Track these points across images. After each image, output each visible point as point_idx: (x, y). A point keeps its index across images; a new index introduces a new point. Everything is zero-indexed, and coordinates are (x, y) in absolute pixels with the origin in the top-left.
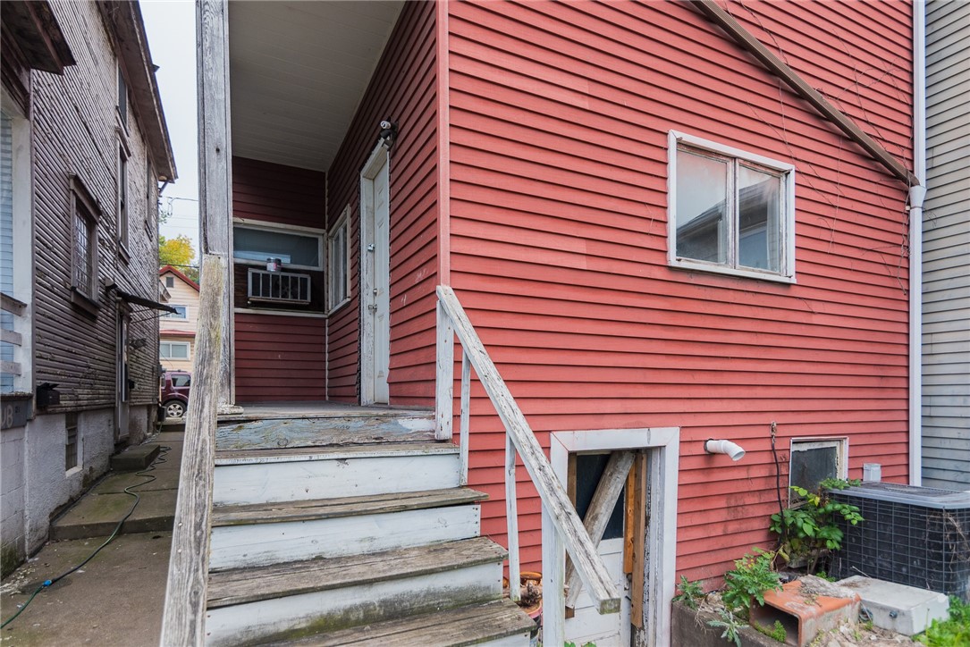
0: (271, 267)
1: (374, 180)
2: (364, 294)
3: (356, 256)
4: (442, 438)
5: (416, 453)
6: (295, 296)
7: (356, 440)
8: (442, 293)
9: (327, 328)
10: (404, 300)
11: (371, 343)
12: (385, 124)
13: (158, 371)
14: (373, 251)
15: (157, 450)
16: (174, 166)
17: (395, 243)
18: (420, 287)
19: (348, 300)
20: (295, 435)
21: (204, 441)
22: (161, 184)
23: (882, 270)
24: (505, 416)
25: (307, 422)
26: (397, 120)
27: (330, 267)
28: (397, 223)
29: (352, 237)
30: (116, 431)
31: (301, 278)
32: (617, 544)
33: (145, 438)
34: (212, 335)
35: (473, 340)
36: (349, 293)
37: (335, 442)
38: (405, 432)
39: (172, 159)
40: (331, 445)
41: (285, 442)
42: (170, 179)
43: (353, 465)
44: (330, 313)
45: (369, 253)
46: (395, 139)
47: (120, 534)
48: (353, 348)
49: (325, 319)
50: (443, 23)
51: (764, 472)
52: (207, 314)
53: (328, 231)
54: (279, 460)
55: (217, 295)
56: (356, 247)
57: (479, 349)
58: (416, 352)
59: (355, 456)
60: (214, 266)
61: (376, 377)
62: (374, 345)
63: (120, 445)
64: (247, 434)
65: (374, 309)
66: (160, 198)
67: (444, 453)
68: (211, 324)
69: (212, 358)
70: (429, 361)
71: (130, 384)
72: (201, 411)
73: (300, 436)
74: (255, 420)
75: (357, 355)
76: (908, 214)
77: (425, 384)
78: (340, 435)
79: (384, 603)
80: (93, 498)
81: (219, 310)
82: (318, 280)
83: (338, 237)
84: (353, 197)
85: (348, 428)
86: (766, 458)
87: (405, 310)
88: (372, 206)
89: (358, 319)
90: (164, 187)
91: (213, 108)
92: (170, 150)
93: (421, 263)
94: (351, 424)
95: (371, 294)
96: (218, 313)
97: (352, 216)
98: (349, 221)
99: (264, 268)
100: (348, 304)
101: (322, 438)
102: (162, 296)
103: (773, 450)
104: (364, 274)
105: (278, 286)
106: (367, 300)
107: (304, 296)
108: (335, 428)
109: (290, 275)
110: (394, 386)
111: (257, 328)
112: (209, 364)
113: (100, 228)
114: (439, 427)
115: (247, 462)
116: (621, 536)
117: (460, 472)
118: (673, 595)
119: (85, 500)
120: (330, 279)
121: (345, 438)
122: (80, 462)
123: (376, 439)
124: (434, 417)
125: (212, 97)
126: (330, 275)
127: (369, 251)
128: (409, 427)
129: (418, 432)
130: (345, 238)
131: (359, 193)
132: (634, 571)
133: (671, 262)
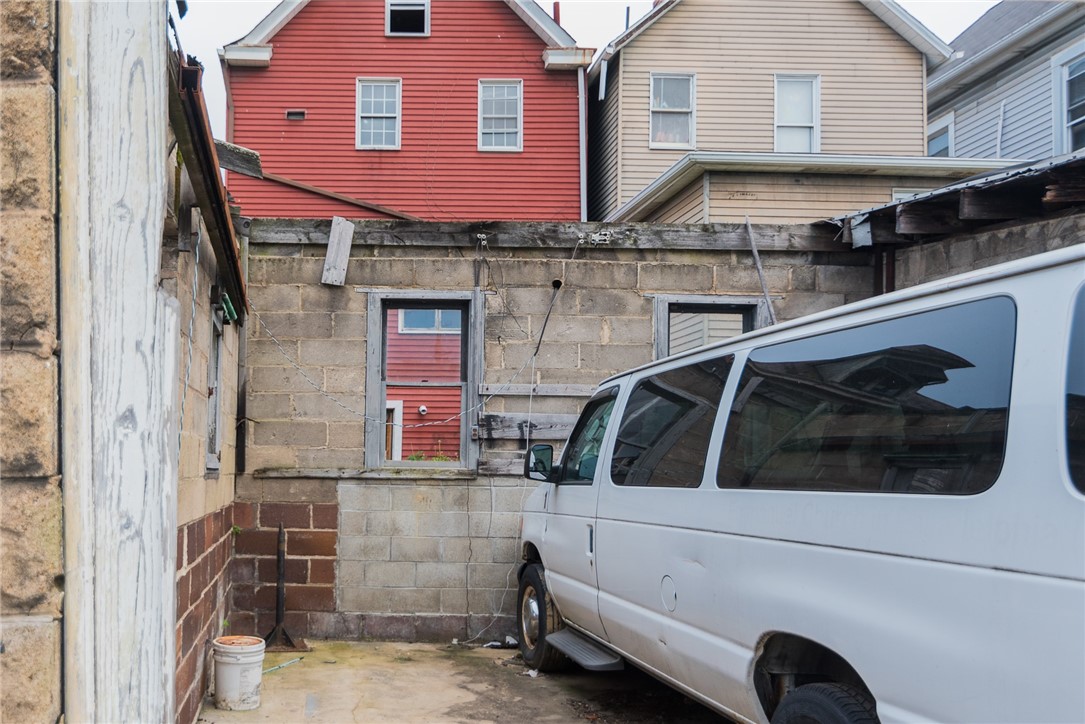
133: (400, 331)
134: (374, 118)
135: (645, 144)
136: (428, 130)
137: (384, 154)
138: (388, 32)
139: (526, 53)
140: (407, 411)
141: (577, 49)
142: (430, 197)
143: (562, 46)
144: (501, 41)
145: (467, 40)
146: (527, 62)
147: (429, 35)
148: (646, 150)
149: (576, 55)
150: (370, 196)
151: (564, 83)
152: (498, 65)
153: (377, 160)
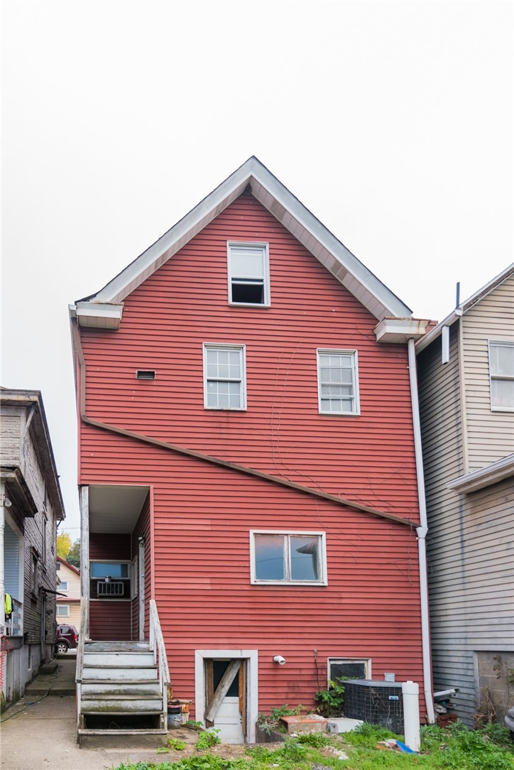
0: (107, 580)
2: (140, 595)
3: (138, 578)
5: (140, 654)
6: (117, 592)
7: (123, 650)
8: (151, 603)
9: (131, 607)
10: (147, 601)
13: (55, 625)
15: (57, 667)
16: (64, 512)
19: (136, 595)
20: (105, 648)
23: (398, 573)
25: (109, 644)
27: (132, 578)
29: (137, 569)
30: (41, 655)
31: (120, 583)
32: (236, 699)
33: (50, 661)
34: (84, 620)
36: (137, 592)
38: (139, 648)
39: (64, 510)
42: (62, 519)
44: (133, 599)
45: (142, 578)
47: (48, 695)
48: (138, 617)
49: (130, 601)
51: (311, 672)
53: (132, 561)
56: (138, 574)
60: (84, 600)
63: (42, 662)
64: (92, 647)
66: (58, 530)
67: (148, 654)
68: (83, 617)
71: (46, 632)
73: (107, 648)
74: (94, 643)
75: (138, 620)
76: (417, 541)
79: (124, 690)
80: (36, 682)
81: (85, 613)
82: (128, 583)
86: (312, 666)
89: (139, 605)
90: (59, 524)
92: (63, 506)
97: (137, 560)
99: (104, 580)
100: (136, 597)
101: (113, 649)
103: (315, 663)
105: (110, 588)
106: (141, 597)
107: (121, 592)
108: (117, 646)
109: (115, 583)
111: (101, 607)
113: (38, 563)
114: (150, 647)
116: (238, 696)
117: (154, 660)
118: (257, 720)
119: (33, 683)
120: (132, 584)
121: (120, 649)
122: (31, 666)
123: (130, 649)
124: (149, 643)
126: (132, 581)
127: (142, 576)
128: (140, 646)
129: (144, 648)
131: (139, 552)
132: (243, 711)
133: (253, 583)
134: (220, 381)
135: (487, 406)
136: (272, 394)
137: (231, 415)
138: (231, 302)
139: (359, 326)
140: (262, 660)
141: (413, 319)
142: (276, 455)
143: (397, 316)
144: (335, 314)
145: (305, 313)
146: (361, 334)
147: (269, 305)
148: (488, 412)
149: (411, 326)
150: (218, 453)
151: (394, 355)
152: (333, 336)
153: (224, 420)
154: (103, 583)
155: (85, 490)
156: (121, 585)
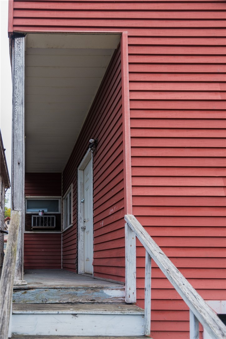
0: (40, 214)
1: (84, 170)
2: (79, 222)
3: (76, 205)
4: (130, 302)
5: (117, 313)
6: (49, 225)
7: (81, 301)
8: (129, 219)
9: (62, 238)
10: (102, 224)
11: (83, 244)
12: (92, 141)
13: (3, 254)
14: (83, 202)
17: (95, 197)
18: (112, 217)
19: (72, 225)
20: (50, 297)
21: (5, 312)
22: (6, 189)
24: (189, 301)
25: (56, 290)
26: (97, 137)
27: (63, 211)
28: (97, 187)
29: (73, 197)
31: (52, 217)
34: (13, 249)
35: (154, 246)
36: (72, 222)
37: (70, 301)
38: (107, 297)
40: (68, 303)
41: (45, 300)
42: (8, 187)
43: (80, 318)
44: (64, 231)
45: (82, 203)
46: (96, 147)
48: (74, 247)
49: (61, 234)
50: (126, 77)
52: (11, 239)
53: (63, 197)
54: (43, 313)
55: (16, 229)
56: (75, 202)
57: (158, 251)
58: (110, 251)
59: (82, 313)
60: (16, 215)
61: (85, 260)
62: (84, 245)
64: (29, 296)
65: (84, 229)
66: (5, 194)
67: (134, 314)
68: (13, 243)
69: (12, 262)
70: (118, 256)
72: (5, 293)
73: (52, 297)
74: (32, 289)
75: (76, 250)
77: (117, 269)
78: (72, 297)
81: (16, 236)
82: (59, 217)
83: (67, 199)
84: (74, 180)
85: (76, 294)
87: (103, 229)
88: (83, 182)
89: (77, 234)
90: (6, 190)
91: (17, 146)
93: (113, 204)
94: (78, 292)
95: (83, 221)
96: (16, 238)
97: (73, 188)
98: (72, 191)
99: (38, 214)
100: (72, 227)
101: (63, 299)
102: (5, 228)
104: (79, 213)
105: (43, 221)
106: (81, 224)
107: (53, 225)
108: (70, 294)
109: (47, 216)
110: (96, 267)
112: (10, 266)
114: (128, 296)
115: (28, 313)
117: (145, 327)
120: (63, 217)
121: (75, 299)
123: (91, 300)
124: (124, 289)
125: (17, 141)
126: (63, 215)
127: (82, 202)
128: (110, 295)
129: (115, 297)
130: (70, 198)
131: (77, 177)
154: (37, 216)
155: (21, 43)
156: (53, 218)
